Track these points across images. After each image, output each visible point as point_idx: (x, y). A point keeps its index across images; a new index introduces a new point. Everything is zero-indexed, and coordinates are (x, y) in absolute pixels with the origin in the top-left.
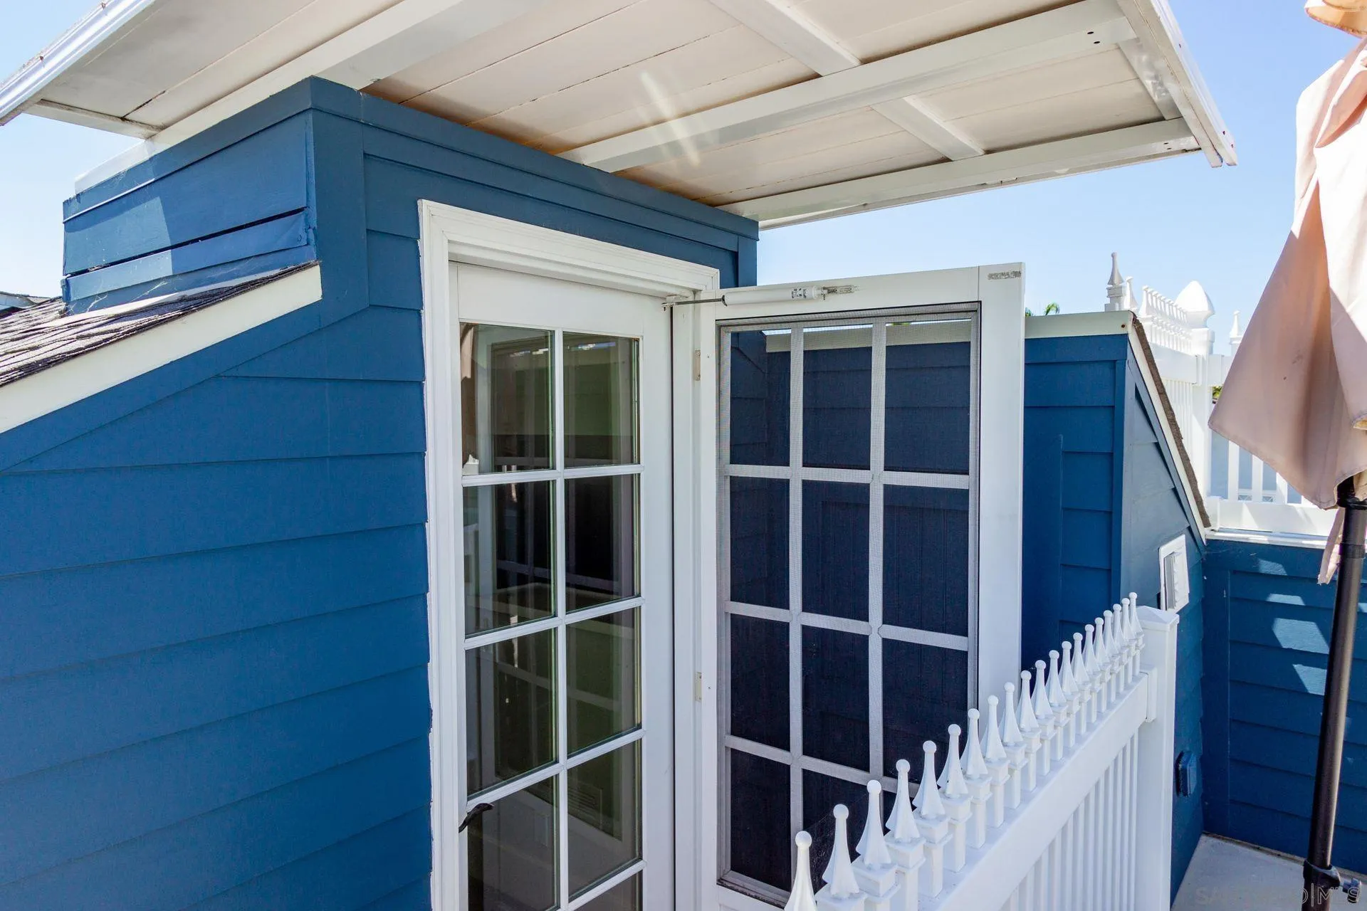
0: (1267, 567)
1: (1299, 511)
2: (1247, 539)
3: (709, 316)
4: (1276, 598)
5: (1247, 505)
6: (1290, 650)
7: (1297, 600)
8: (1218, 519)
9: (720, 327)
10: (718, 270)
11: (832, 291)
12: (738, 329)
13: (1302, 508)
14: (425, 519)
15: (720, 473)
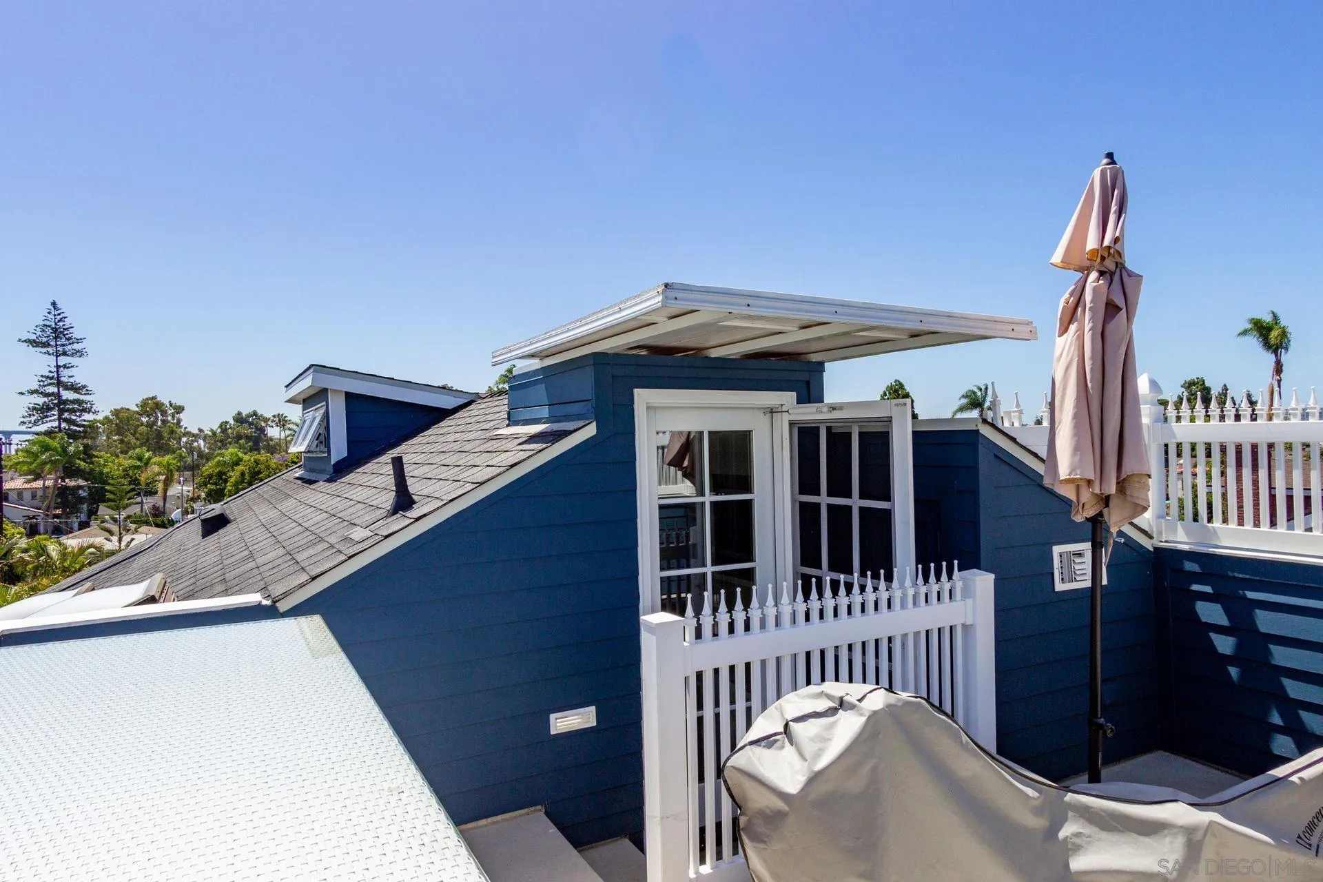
0: (1190, 566)
1: (1211, 528)
2: (1176, 547)
3: (786, 418)
4: (1195, 587)
5: (1181, 524)
6: (1206, 623)
7: (1208, 589)
8: (1164, 534)
9: (792, 424)
10: (795, 393)
11: (834, 409)
12: (800, 425)
13: (1212, 527)
14: (637, 517)
15: (793, 500)
